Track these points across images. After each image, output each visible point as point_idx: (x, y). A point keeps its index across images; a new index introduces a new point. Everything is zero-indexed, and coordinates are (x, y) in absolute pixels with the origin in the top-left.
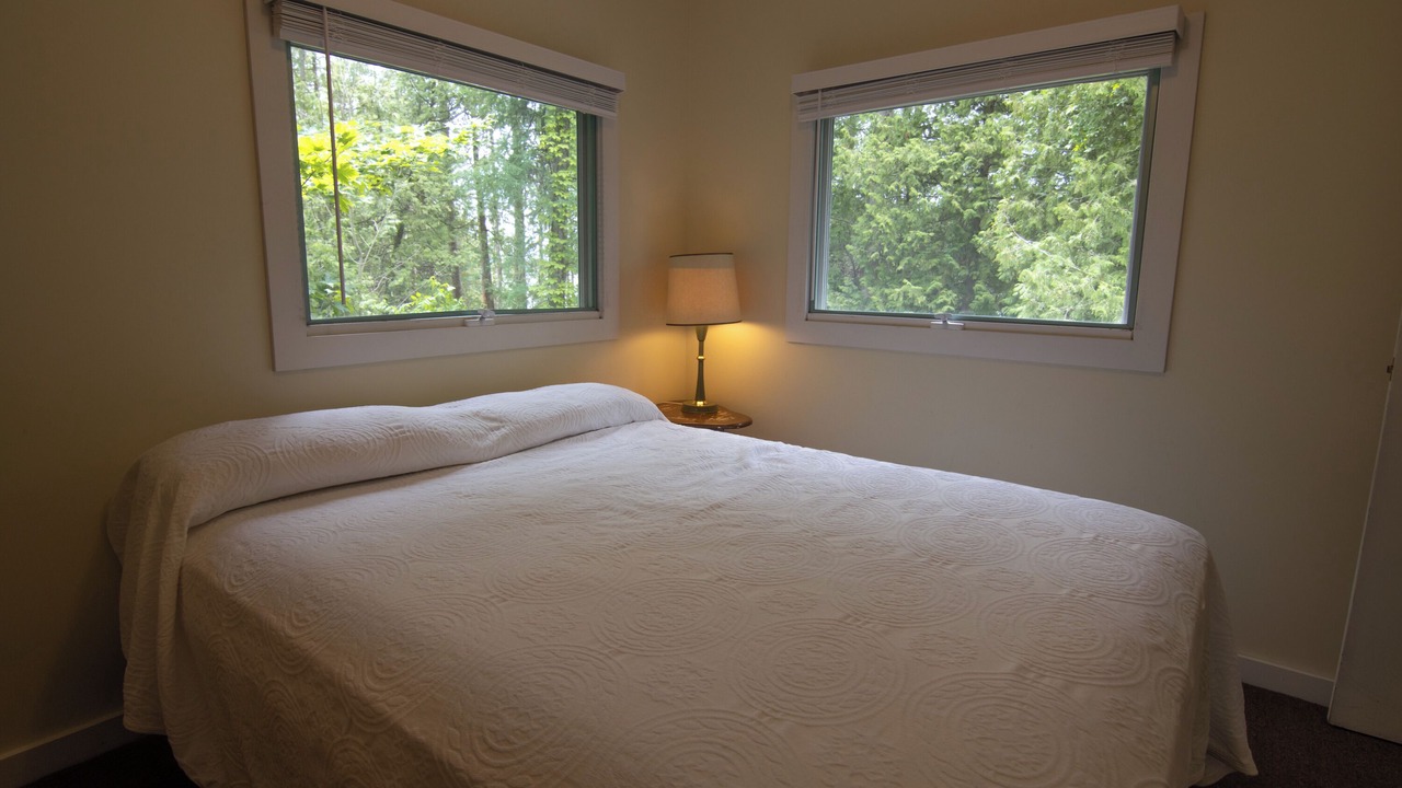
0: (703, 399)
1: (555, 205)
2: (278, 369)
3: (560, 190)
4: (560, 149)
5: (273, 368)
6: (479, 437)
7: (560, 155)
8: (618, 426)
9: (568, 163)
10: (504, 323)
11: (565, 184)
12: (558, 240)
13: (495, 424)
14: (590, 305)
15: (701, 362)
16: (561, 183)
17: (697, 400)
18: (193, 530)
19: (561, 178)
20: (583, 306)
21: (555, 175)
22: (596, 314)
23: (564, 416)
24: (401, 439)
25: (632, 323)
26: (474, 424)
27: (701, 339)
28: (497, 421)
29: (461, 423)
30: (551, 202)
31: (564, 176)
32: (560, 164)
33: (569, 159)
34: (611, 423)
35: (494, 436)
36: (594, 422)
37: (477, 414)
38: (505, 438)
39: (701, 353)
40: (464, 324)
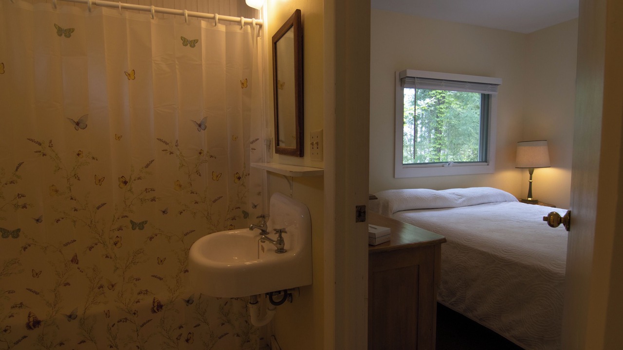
0: (531, 197)
1: (438, 120)
2: (395, 177)
3: (440, 113)
4: (442, 96)
5: (394, 177)
6: (456, 200)
7: (441, 98)
8: (500, 202)
9: (444, 101)
10: (455, 166)
11: (443, 111)
12: (438, 135)
13: (460, 197)
14: (484, 160)
15: (531, 183)
16: (441, 110)
17: (528, 198)
18: (393, 213)
19: (441, 108)
20: (481, 161)
21: (438, 107)
22: (486, 164)
23: (482, 196)
24: (437, 198)
25: (501, 167)
26: (454, 196)
27: (531, 174)
28: (461, 196)
29: (450, 195)
30: (436, 118)
31: (442, 107)
32: (441, 102)
33: (445, 100)
34: (498, 200)
35: (461, 200)
36: (492, 199)
37: (454, 193)
38: (464, 201)
39: (531, 179)
40: (443, 166)
